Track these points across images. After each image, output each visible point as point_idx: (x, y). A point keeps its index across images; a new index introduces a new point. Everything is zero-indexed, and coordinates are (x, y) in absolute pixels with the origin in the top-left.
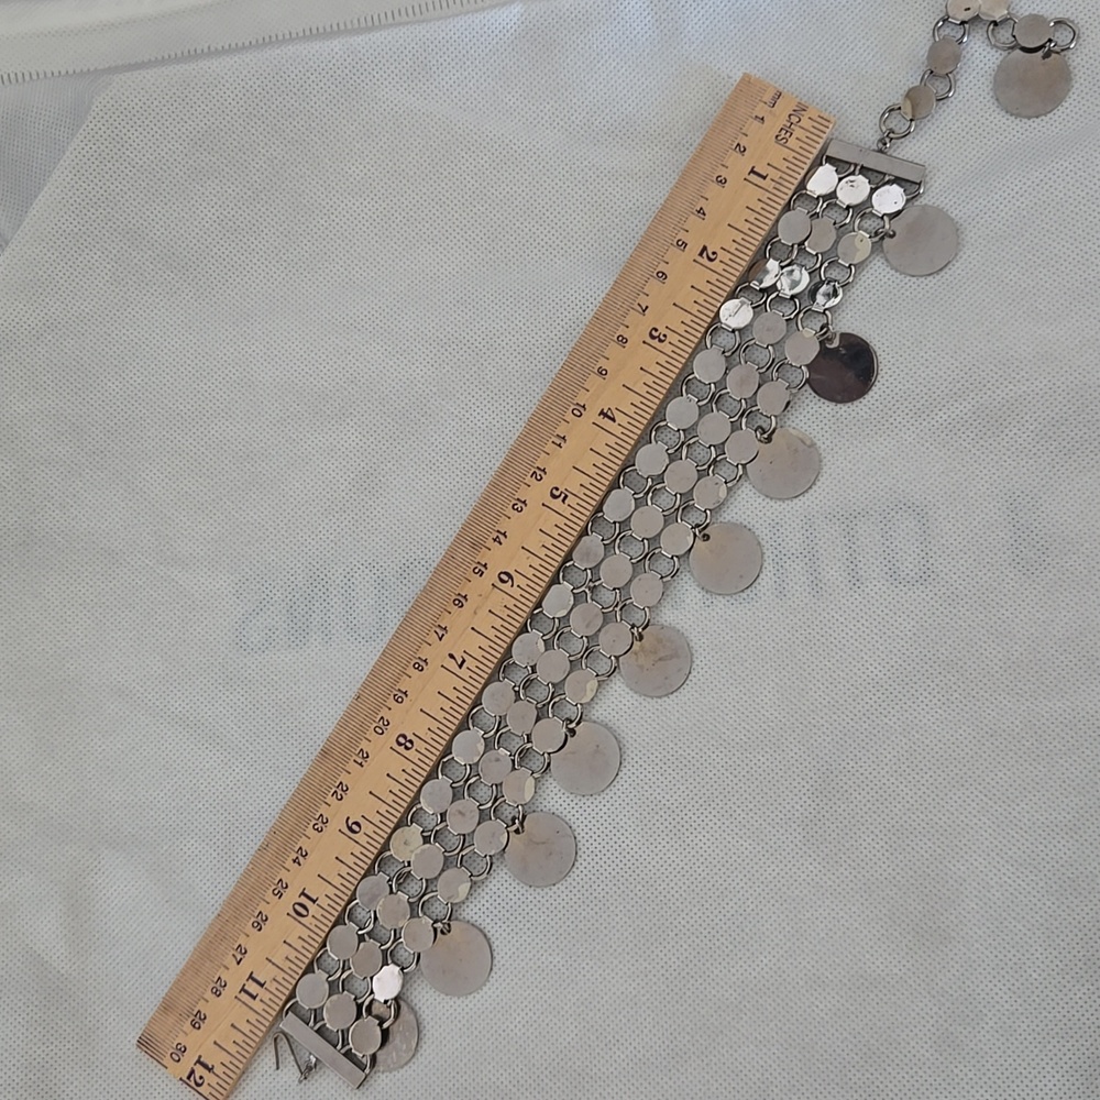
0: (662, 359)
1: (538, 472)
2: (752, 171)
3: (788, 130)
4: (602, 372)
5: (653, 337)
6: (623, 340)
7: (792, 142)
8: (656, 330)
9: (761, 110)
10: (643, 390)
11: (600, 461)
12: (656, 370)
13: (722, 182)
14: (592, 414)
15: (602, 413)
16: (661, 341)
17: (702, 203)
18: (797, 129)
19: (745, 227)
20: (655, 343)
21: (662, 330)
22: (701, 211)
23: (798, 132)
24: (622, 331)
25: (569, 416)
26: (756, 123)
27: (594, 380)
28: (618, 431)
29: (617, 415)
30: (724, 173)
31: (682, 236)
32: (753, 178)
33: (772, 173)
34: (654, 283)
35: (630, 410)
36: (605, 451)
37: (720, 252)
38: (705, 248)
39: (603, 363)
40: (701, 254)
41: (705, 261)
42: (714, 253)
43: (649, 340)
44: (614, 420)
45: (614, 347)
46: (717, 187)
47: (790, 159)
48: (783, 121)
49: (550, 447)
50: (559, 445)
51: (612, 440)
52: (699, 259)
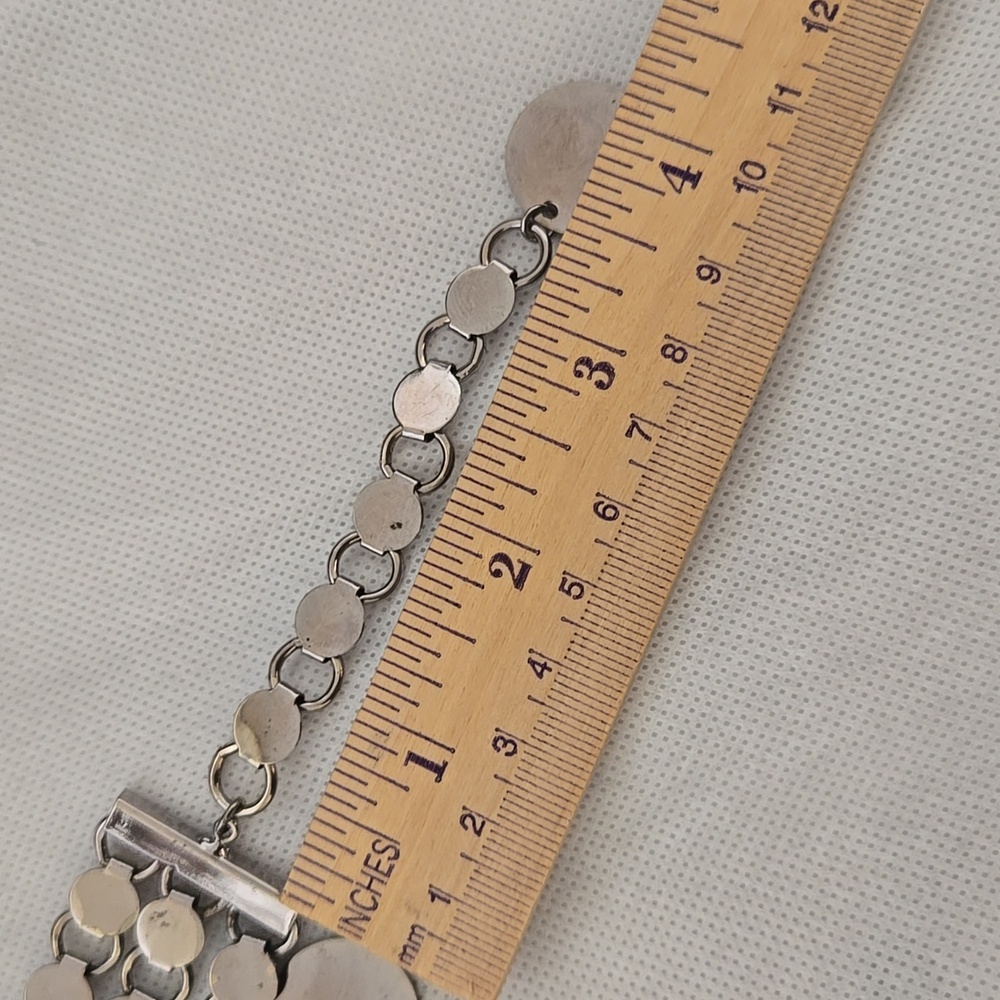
0: (576, 321)
1: (822, 19)
2: (439, 770)
3: (377, 873)
4: (710, 272)
5: (605, 367)
6: (673, 351)
7: (362, 843)
8: (600, 385)
9: (438, 918)
10: (610, 245)
11: (684, 71)
12: (588, 295)
13: (503, 742)
14: (717, 172)
15: (694, 179)
16: (586, 362)
17: (540, 687)
18: (355, 875)
19: (438, 639)
20: (598, 356)
21: (586, 386)
22: (540, 668)
23: (353, 867)
24: (678, 373)
25: (770, 158)
26: (446, 887)
27: (725, 249)
28: (652, 145)
29: (659, 180)
30: (501, 763)
31: (574, 608)
32: (435, 755)
33: (393, 767)
34: (619, 493)
35: (629, 195)
36: (673, 95)
37: (484, 577)
38: (519, 582)
39: (711, 292)
40: (526, 568)
41: (515, 554)
42: (497, 574)
43: (613, 359)
44: (666, 168)
45: (690, 330)
46: (511, 729)
47: (361, 804)
48: (390, 891)
49: (805, 81)
50: (783, 90)
51: (662, 121)
52: (529, 557)
